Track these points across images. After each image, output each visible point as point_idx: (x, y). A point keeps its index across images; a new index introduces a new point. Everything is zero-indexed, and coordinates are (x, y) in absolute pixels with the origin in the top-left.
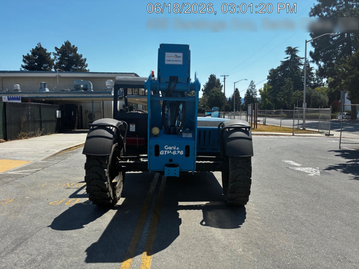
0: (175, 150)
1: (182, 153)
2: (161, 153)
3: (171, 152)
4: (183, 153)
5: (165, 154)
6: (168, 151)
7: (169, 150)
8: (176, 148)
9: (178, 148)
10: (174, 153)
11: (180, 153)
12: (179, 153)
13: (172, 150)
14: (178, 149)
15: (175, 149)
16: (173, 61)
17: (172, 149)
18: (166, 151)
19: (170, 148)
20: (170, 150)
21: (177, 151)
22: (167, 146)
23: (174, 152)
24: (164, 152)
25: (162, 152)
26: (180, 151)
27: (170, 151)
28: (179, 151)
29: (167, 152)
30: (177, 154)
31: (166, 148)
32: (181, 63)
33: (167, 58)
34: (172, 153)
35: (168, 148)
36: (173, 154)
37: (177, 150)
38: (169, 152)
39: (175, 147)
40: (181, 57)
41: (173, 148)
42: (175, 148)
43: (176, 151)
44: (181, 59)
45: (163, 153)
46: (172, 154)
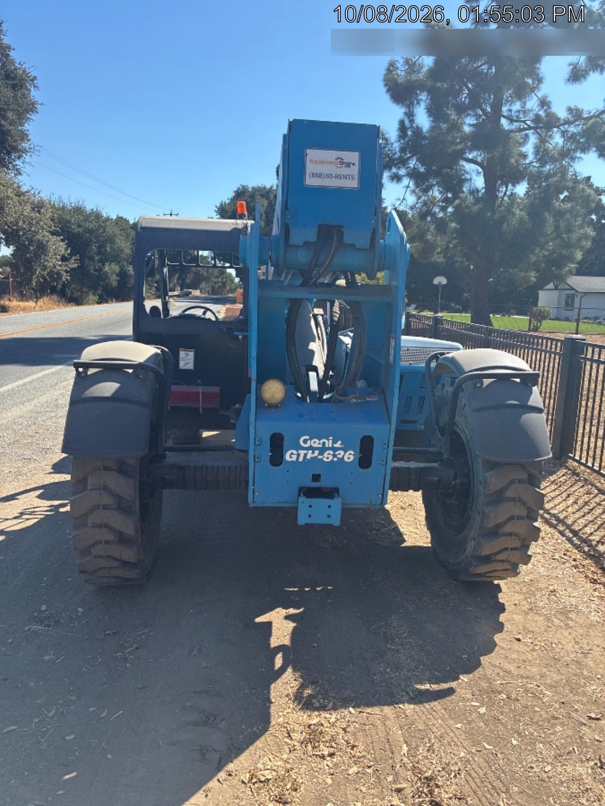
0: (329, 449)
1: (349, 458)
2: (290, 456)
3: (319, 454)
4: (352, 458)
5: (301, 459)
6: (310, 452)
7: (313, 449)
8: (334, 442)
9: (340, 442)
10: (328, 457)
11: (344, 456)
12: (340, 456)
13: (322, 450)
14: (338, 445)
15: (330, 446)
16: (329, 176)
17: (321, 446)
18: (302, 452)
19: (316, 443)
20: (317, 449)
21: (337, 453)
22: (307, 437)
23: (326, 455)
24: (298, 455)
25: (292, 454)
26: (345, 453)
27: (317, 452)
28: (342, 453)
29: (306, 455)
30: (335, 459)
31: (305, 441)
32: (354, 184)
33: (310, 168)
34: (320, 457)
35: (309, 442)
36: (325, 459)
37: (335, 449)
38: (313, 453)
39: (331, 441)
40: (354, 164)
41: (324, 443)
42: (329, 444)
43: (331, 452)
44: (355, 170)
45: (294, 458)
46: (322, 459)
